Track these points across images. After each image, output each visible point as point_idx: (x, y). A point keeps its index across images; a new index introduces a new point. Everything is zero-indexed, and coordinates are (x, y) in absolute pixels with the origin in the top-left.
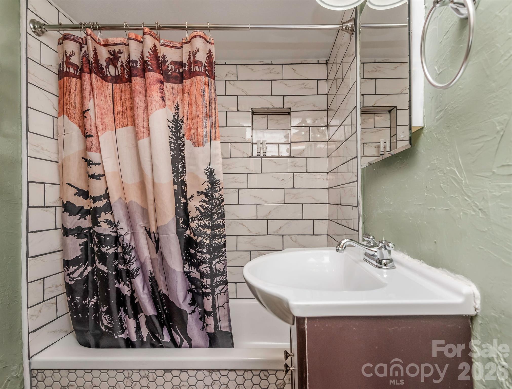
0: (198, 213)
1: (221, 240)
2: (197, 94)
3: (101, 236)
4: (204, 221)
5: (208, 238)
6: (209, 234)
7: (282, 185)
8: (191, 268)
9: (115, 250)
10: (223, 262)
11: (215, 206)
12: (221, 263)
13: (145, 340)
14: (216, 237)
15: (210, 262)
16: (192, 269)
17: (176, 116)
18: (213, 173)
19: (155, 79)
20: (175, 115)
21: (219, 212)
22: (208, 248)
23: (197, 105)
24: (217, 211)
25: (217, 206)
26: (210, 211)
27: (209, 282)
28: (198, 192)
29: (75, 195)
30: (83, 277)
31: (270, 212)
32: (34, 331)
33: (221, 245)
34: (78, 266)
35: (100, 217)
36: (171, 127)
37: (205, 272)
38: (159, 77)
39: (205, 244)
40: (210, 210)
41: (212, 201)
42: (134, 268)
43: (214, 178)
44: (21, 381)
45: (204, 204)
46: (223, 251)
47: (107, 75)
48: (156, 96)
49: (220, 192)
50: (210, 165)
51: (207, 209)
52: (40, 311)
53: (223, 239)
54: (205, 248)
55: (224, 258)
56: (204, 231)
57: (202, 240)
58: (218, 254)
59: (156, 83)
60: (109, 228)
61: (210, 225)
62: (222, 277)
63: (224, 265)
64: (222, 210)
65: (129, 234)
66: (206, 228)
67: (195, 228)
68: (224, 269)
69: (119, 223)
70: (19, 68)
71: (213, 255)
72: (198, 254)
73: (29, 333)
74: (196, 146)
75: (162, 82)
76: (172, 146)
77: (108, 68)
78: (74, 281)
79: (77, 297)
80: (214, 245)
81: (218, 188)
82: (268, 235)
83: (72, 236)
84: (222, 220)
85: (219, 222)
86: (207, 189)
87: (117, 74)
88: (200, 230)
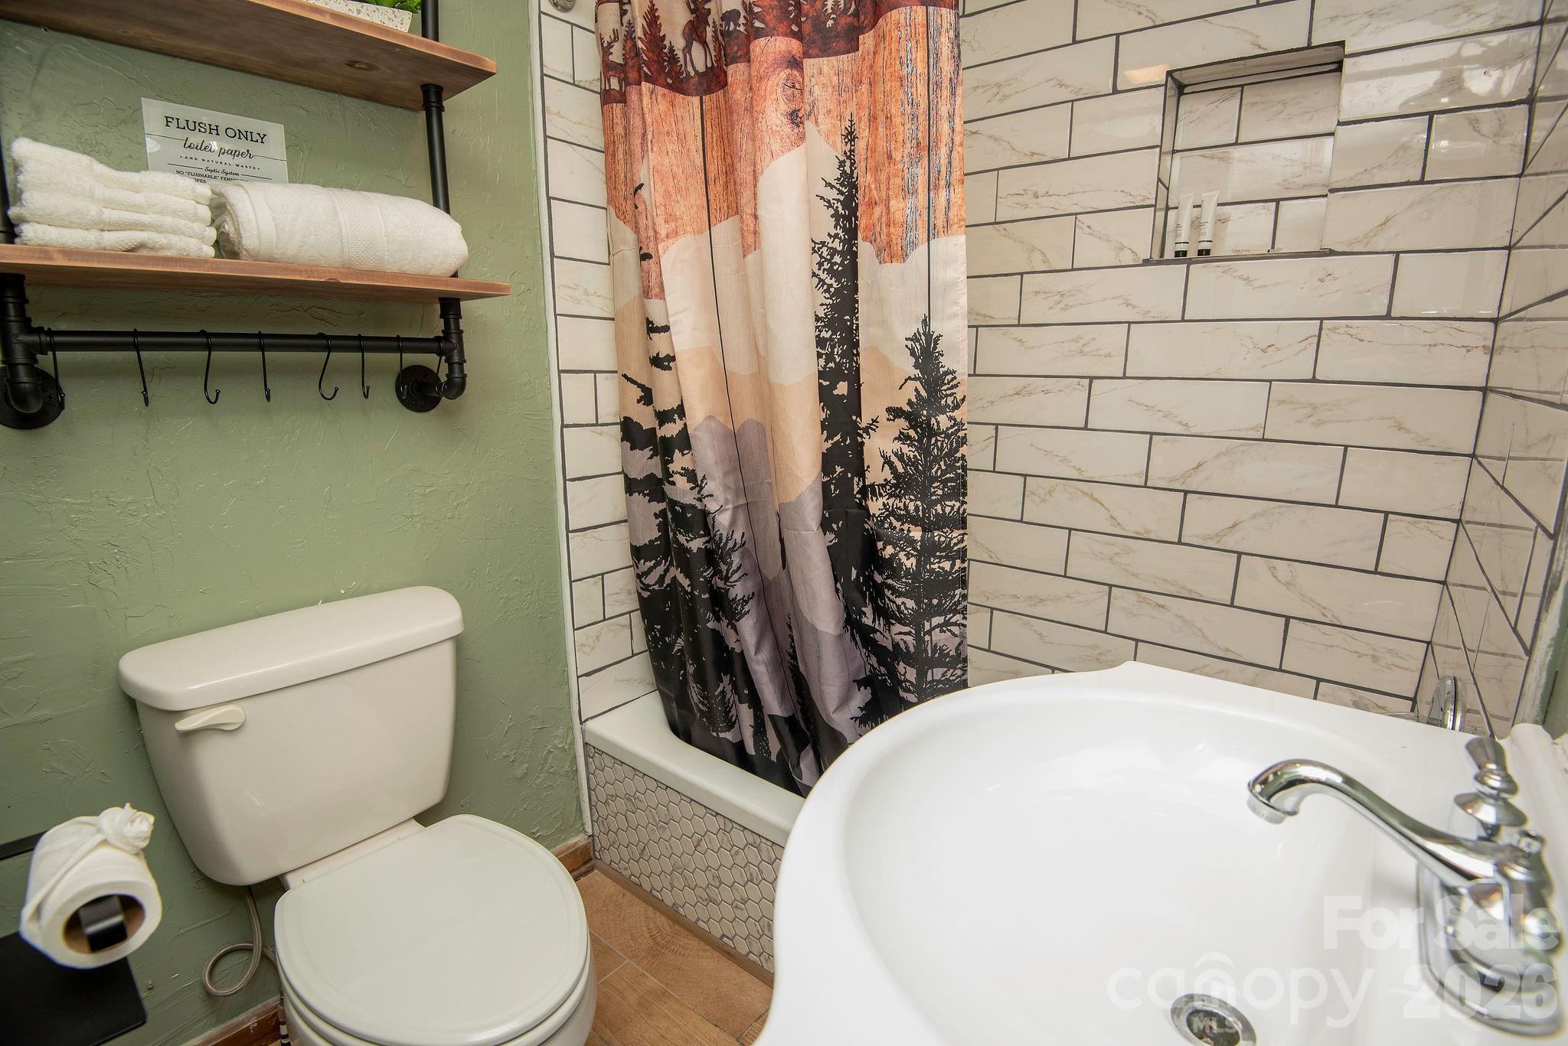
0: (888, 474)
1: (953, 565)
2: (888, 77)
3: (676, 507)
4: (903, 500)
5: (912, 552)
6: (915, 541)
7: (1264, 366)
8: (879, 620)
9: (704, 543)
10: (956, 630)
11: (935, 457)
12: (950, 631)
13: (774, 758)
14: (938, 554)
15: (916, 621)
16: (879, 623)
17: (848, 164)
18: (935, 348)
19: (771, 58)
20: (844, 162)
21: (948, 476)
22: (910, 581)
23: (887, 118)
24: (944, 473)
25: (944, 457)
26: (921, 473)
27: (911, 674)
28: (889, 410)
29: (639, 401)
30: (665, 585)
31: (1199, 466)
32: (588, 674)
33: (950, 578)
34: (654, 561)
35: (672, 461)
36: (832, 201)
37: (903, 646)
38: (783, 47)
39: (904, 567)
40: (920, 468)
41: (929, 440)
42: (737, 595)
43: (938, 366)
44: (570, 757)
45: (906, 449)
46: (958, 597)
47: (688, 73)
48: (773, 115)
49: (956, 414)
50: (926, 322)
51: (913, 464)
52: (597, 638)
53: (958, 562)
54: (904, 580)
55: (958, 618)
56: (903, 530)
57: (897, 554)
58: (940, 604)
59: (774, 70)
60: (692, 489)
61: (920, 513)
62: (952, 670)
63: (957, 640)
64: (960, 471)
65: (727, 509)
66: (909, 523)
67: (879, 516)
68: (957, 649)
69: (705, 482)
70: (531, 105)
71: (926, 604)
72: (888, 593)
73: (578, 677)
74: (885, 262)
75: (795, 64)
76: (836, 263)
77: (690, 52)
78: (649, 591)
79: (656, 626)
80: (930, 576)
81: (950, 400)
82: (1179, 543)
83: (639, 495)
84: (958, 504)
85: (948, 510)
86: (915, 401)
87: (709, 65)
88: (891, 524)
